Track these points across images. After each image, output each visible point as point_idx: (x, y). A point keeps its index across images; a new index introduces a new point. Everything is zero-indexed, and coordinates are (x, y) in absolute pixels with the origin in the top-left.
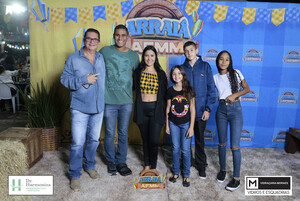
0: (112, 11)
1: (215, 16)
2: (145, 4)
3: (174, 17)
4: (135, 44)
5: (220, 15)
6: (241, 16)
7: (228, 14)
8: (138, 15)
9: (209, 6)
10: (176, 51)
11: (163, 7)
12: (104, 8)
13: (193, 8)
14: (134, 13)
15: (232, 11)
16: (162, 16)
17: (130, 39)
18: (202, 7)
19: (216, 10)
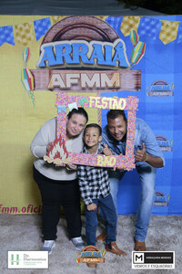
0: (23, 33)
1: (162, 36)
2: (66, 23)
3: (106, 38)
5: (168, 34)
7: (179, 33)
8: (58, 38)
9: (153, 23)
10: (110, 85)
11: (91, 27)
12: (11, 30)
13: (131, 26)
14: (52, 35)
16: (90, 39)
17: (47, 70)
18: (143, 24)
19: (162, 28)
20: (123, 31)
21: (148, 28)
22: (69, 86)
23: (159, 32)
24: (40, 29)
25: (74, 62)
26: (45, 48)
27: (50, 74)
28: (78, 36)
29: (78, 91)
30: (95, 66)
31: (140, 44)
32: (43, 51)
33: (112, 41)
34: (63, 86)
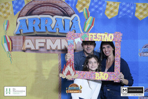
0: (4, 10)
1: (107, 13)
2: (36, 3)
3: (65, 14)
4: (27, 41)
5: (112, 11)
6: (134, 11)
7: (120, 10)
8: (30, 13)
9: (100, 3)
11: (54, 5)
13: (84, 5)
14: (25, 11)
15: (124, 6)
16: (53, 14)
17: (21, 37)
18: (93, 4)
19: (107, 7)
20: (78, 9)
21: (96, 6)
22: (37, 48)
23: (105, 10)
24: (17, 7)
25: (42, 30)
26: (20, 21)
27: (24, 40)
28: (45, 12)
29: (44, 52)
30: (57, 33)
31: (91, 18)
32: (19, 23)
33: (70, 16)
34: (33, 48)
